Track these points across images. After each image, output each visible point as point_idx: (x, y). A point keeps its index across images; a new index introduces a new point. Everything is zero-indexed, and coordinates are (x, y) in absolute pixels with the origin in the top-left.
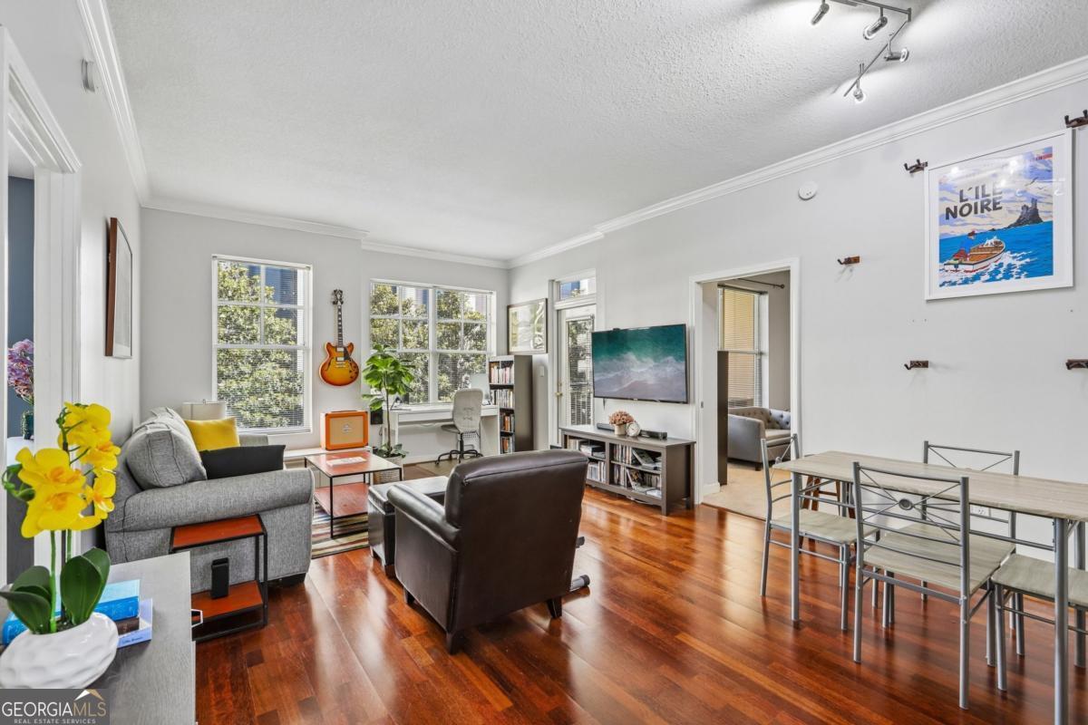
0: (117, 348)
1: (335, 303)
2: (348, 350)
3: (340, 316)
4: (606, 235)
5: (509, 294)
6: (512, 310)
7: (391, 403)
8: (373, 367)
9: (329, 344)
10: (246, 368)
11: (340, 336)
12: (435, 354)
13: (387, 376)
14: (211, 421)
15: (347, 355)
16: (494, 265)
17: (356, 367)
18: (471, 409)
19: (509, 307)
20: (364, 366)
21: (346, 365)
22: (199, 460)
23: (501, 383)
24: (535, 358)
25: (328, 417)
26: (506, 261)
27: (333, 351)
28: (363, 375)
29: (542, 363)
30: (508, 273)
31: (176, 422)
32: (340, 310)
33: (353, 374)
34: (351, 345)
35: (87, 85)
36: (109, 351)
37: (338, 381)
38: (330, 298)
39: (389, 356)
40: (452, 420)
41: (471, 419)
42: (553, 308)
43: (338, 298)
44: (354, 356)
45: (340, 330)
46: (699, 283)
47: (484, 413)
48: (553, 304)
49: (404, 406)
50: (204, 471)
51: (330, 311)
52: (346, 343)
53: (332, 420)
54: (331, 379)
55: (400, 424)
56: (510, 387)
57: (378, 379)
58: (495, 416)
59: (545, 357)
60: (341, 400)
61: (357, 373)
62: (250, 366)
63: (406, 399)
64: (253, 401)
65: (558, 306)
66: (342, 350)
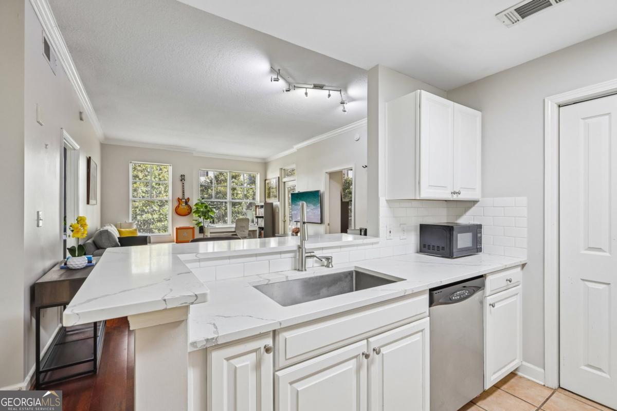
0: (91, 201)
1: (181, 180)
2: (187, 201)
3: (183, 186)
4: (298, 150)
5: (266, 175)
6: (267, 182)
7: (206, 224)
8: (197, 208)
9: (179, 198)
10: (156, 208)
11: (183, 194)
12: (230, 202)
13: (203, 212)
14: (127, 230)
15: (186, 203)
16: (259, 161)
17: (191, 208)
18: (244, 227)
19: (266, 180)
20: (194, 208)
21: (186, 207)
22: (117, 240)
23: (260, 215)
24: (274, 204)
25: (177, 229)
26: (264, 159)
27: (180, 201)
28: (193, 211)
29: (277, 206)
30: (265, 165)
31: (112, 229)
32: (183, 184)
33: (189, 211)
34: (188, 198)
35: (81, 119)
36: (88, 203)
37: (183, 214)
38: (179, 178)
39: (204, 203)
40: (235, 232)
41: (244, 231)
42: (282, 181)
43: (183, 178)
44: (190, 203)
45: (183, 192)
46: (327, 173)
47: (250, 229)
48: (282, 179)
49: (213, 225)
50: (120, 244)
51: (179, 184)
52: (186, 198)
53: (179, 231)
54: (179, 213)
55: (211, 233)
56: (262, 217)
57: (198, 213)
58: (256, 231)
59: (278, 203)
60: (184, 222)
61: (191, 211)
62: (158, 207)
63: (213, 222)
64: (159, 224)
65: (284, 180)
66: (184, 200)
